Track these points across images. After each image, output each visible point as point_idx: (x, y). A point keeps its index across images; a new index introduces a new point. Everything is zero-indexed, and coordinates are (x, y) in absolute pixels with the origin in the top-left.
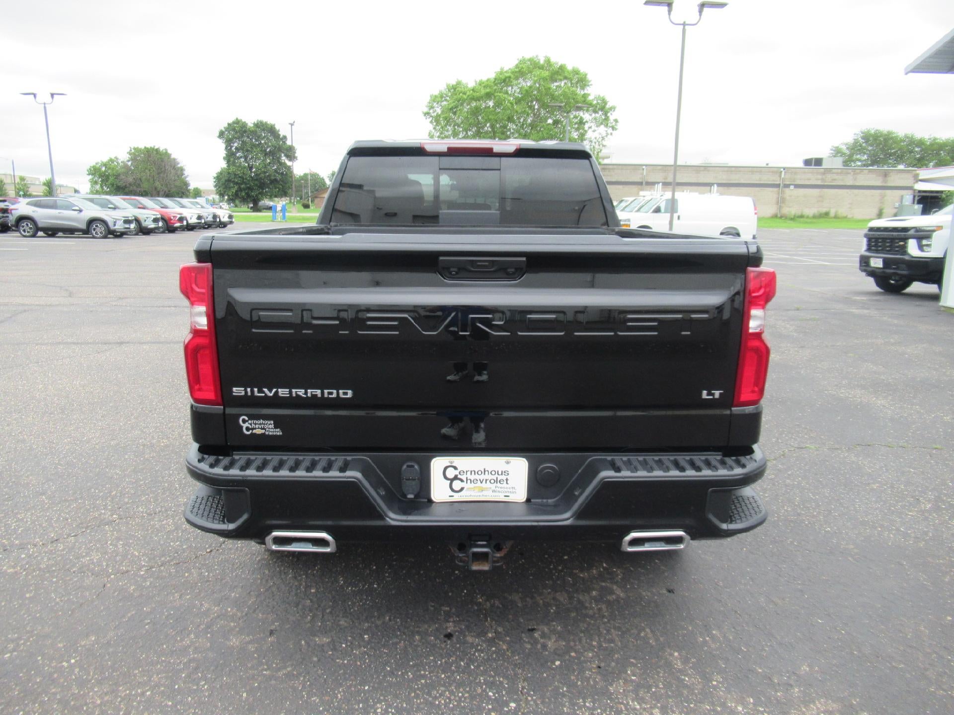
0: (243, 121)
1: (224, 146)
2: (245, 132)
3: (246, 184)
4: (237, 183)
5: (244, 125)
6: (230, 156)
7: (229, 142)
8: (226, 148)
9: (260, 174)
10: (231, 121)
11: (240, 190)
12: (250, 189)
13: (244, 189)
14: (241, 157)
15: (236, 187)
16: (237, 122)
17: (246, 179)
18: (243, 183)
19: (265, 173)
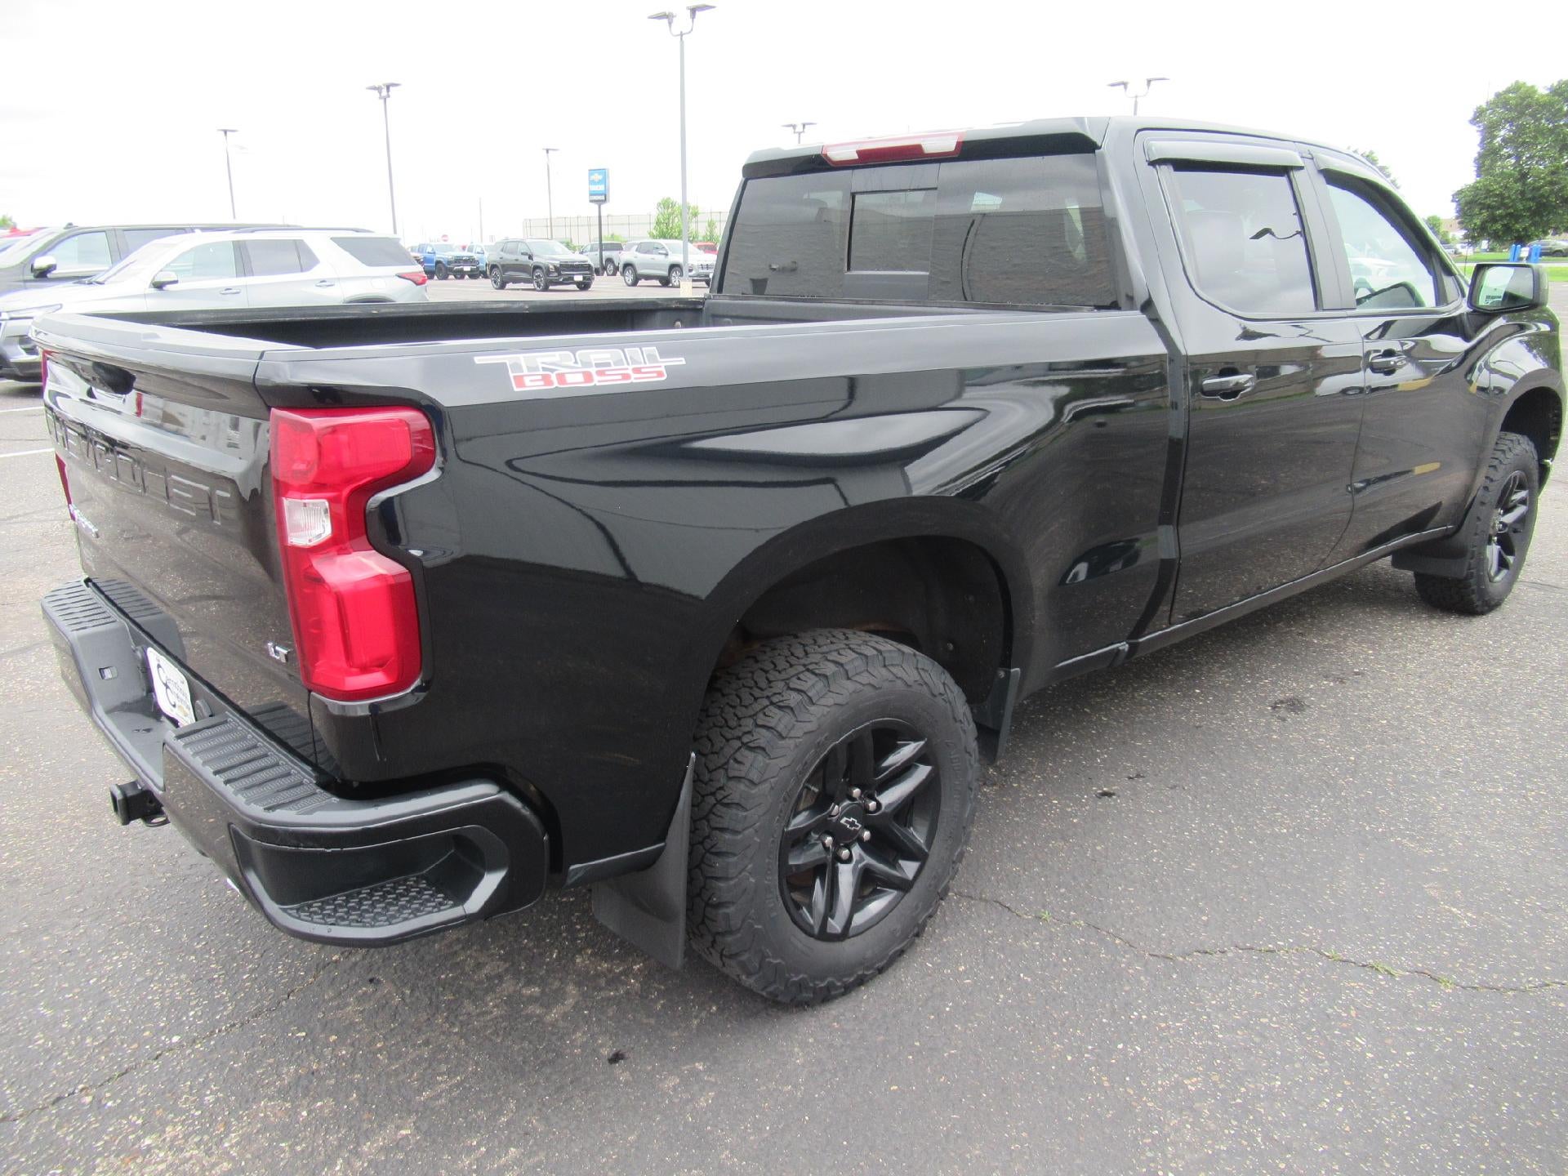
0: (1529, 84)
1: (1477, 138)
2: (1529, 106)
3: (1506, 206)
4: (1489, 207)
5: (1531, 92)
6: (1487, 157)
7: (1489, 132)
8: (1482, 142)
9: (1543, 186)
10: (1501, 89)
11: (1494, 219)
12: (1515, 217)
13: (1502, 217)
14: (1510, 156)
15: (1485, 214)
16: (1516, 88)
17: (1509, 197)
18: (1503, 205)
19: (1552, 183)
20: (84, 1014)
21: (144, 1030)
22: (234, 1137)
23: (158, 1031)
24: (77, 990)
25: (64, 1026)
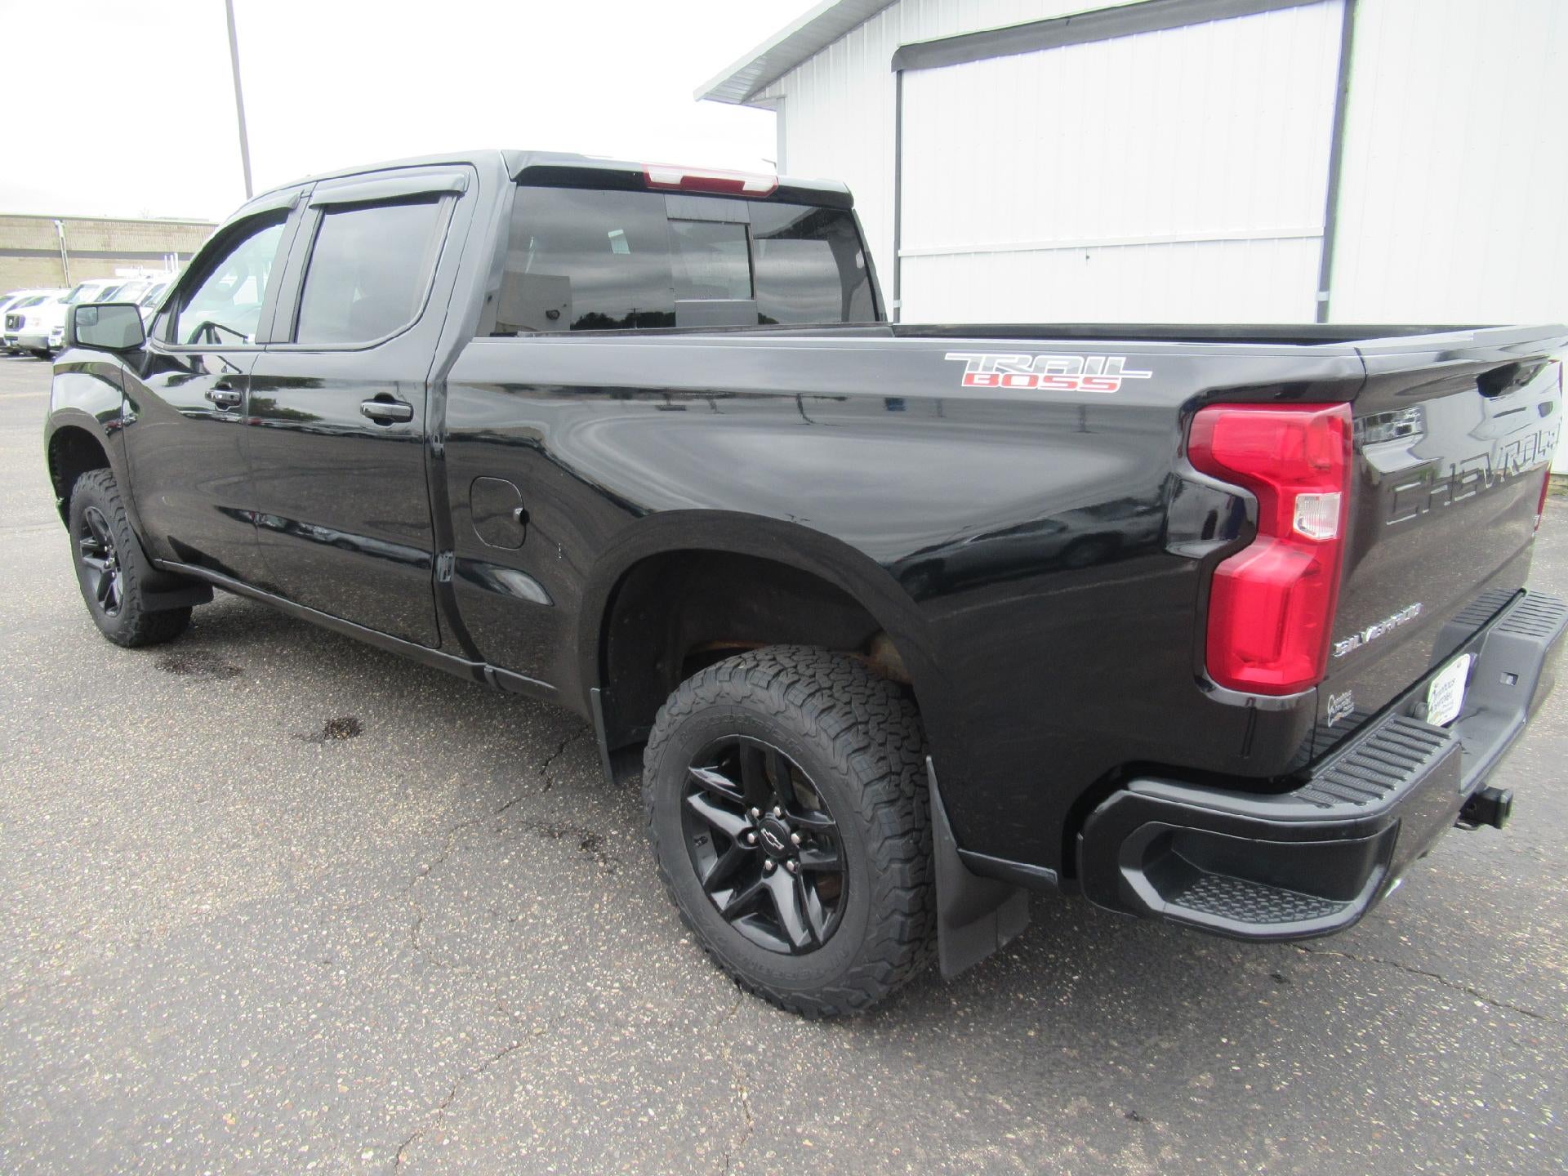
20: (1520, 1081)
21: (1492, 1028)
22: (1519, 935)
23: (1483, 1018)
24: (1504, 1107)
25: (1546, 1087)
